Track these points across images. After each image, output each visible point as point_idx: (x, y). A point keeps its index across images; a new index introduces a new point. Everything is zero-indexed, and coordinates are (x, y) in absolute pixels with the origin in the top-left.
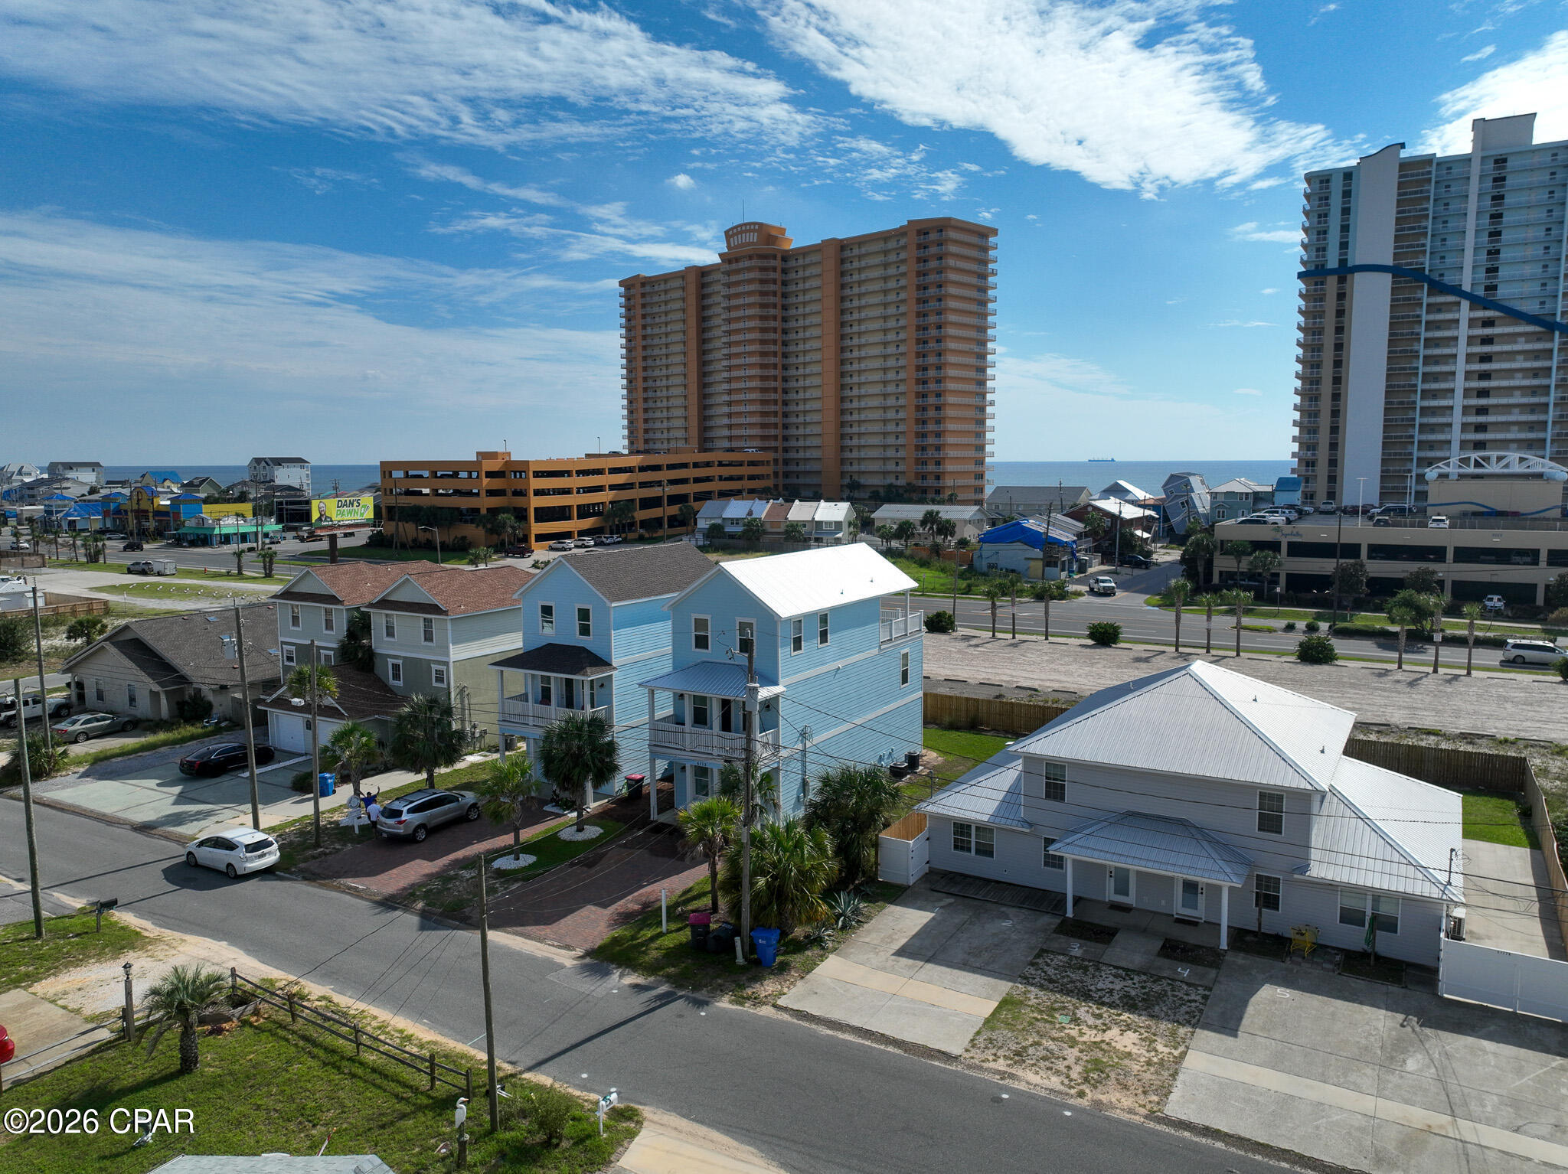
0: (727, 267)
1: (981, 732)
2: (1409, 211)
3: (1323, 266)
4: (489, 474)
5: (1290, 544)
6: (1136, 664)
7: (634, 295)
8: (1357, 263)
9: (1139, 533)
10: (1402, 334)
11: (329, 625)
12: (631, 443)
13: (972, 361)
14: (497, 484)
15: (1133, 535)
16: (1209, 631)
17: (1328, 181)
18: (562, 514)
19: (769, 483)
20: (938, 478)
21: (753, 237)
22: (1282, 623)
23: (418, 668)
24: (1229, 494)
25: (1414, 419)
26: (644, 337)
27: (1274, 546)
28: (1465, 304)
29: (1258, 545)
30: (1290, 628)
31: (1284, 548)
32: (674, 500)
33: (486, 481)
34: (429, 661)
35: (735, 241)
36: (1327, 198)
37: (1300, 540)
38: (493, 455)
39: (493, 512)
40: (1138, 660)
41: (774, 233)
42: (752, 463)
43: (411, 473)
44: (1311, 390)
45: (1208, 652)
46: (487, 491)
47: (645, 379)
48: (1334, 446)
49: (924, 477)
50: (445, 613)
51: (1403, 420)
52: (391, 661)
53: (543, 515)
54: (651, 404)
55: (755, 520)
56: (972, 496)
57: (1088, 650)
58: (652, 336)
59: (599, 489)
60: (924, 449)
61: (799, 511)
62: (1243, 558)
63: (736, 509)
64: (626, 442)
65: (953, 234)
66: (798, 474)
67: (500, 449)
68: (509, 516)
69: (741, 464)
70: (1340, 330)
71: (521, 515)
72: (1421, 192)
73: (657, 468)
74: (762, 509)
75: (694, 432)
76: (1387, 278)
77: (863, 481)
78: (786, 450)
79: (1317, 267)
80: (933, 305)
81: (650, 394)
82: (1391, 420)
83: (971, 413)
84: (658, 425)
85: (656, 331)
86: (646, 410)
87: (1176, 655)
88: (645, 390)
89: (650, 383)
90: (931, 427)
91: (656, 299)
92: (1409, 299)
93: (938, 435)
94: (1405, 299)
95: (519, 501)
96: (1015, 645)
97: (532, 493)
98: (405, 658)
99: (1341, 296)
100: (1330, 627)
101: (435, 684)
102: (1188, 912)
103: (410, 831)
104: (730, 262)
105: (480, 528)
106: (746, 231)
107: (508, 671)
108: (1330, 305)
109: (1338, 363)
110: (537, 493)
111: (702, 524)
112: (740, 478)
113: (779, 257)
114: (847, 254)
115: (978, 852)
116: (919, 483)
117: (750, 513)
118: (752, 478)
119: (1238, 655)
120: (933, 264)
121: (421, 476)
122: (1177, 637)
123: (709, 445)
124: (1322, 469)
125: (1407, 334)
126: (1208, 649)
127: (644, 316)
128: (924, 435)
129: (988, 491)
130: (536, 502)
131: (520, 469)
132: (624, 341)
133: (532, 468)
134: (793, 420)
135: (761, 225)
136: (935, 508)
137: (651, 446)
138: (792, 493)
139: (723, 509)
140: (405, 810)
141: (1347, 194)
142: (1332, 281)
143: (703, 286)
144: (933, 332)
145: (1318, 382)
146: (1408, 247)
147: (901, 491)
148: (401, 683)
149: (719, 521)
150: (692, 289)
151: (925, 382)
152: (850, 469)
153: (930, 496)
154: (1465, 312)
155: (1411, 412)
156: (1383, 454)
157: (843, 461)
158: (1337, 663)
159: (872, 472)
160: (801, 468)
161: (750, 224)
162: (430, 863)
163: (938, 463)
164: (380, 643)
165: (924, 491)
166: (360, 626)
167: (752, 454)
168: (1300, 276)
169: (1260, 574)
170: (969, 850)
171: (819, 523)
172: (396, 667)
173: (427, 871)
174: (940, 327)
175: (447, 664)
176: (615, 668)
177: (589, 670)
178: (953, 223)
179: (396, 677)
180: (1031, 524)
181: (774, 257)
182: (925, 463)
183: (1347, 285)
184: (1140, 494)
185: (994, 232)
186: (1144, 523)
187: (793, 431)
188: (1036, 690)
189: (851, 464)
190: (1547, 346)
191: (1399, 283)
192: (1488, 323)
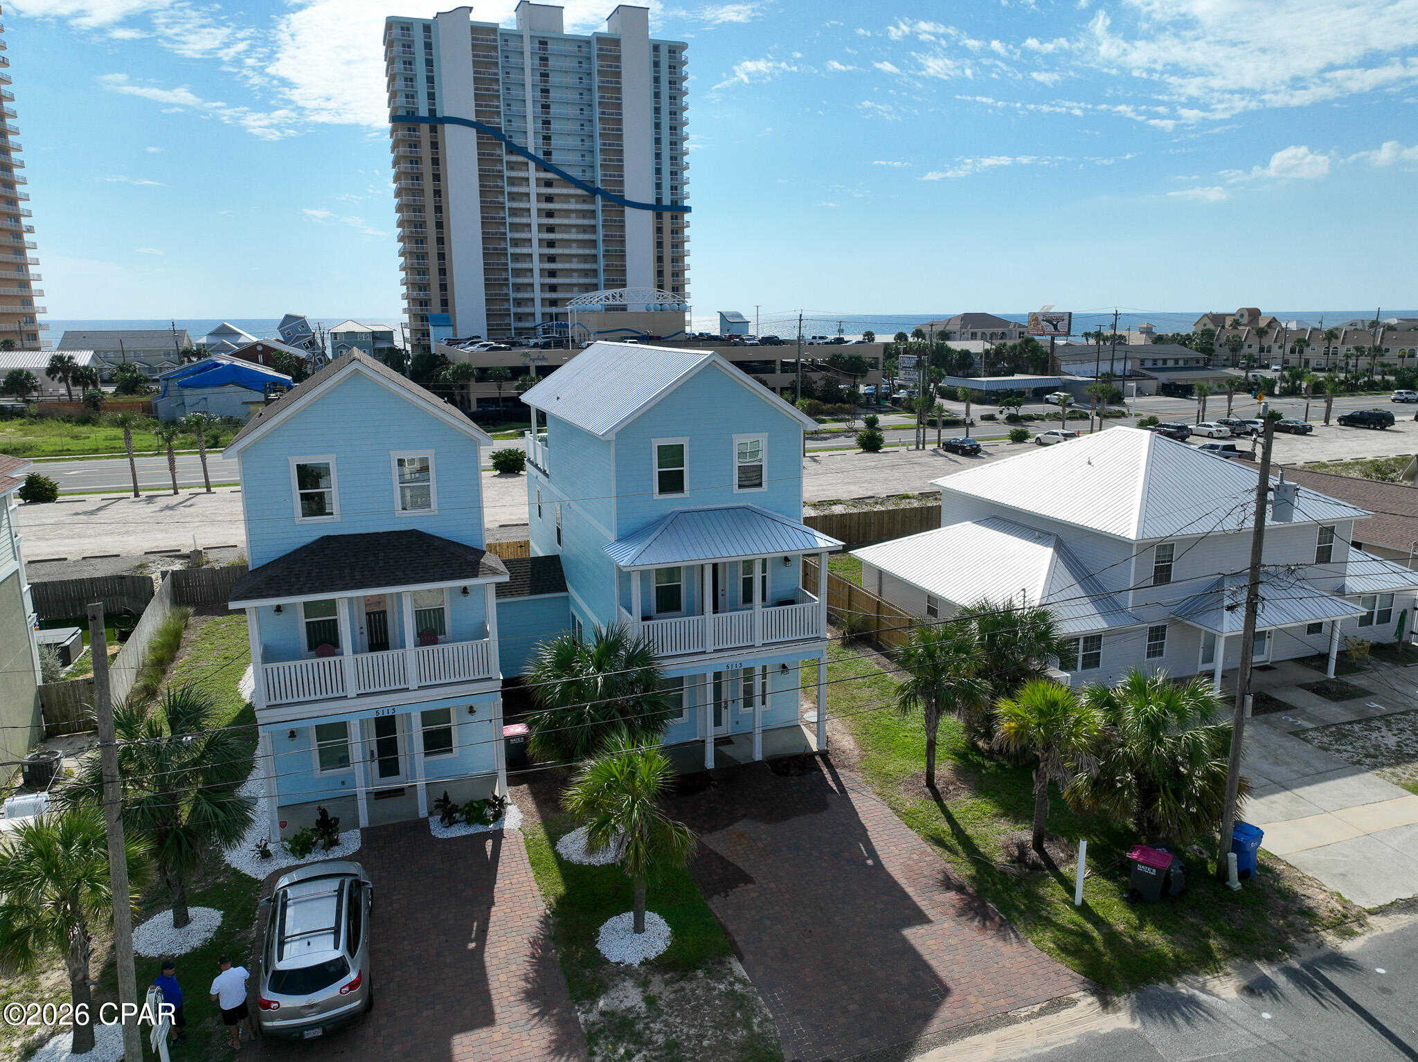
2: (483, 73)
3: (413, 112)
8: (447, 114)
10: (490, 186)
17: (409, 29)
24: (350, 333)
25: (507, 264)
28: (532, 165)
36: (410, 47)
44: (414, 235)
48: (443, 287)
51: (498, 264)
70: (436, 177)
72: (491, 57)
76: (473, 133)
79: (408, 112)
82: (489, 264)
92: (492, 155)
94: (488, 155)
99: (434, 145)
102: (1259, 659)
108: (425, 152)
109: (438, 209)
115: (1084, 666)
125: (493, 187)
140: (341, 952)
141: (428, 46)
142: (425, 128)
145: (422, 225)
146: (486, 106)
155: (504, 258)
156: (486, 294)
183: (439, 135)
190: (591, 207)
191: (483, 138)
192: (549, 184)
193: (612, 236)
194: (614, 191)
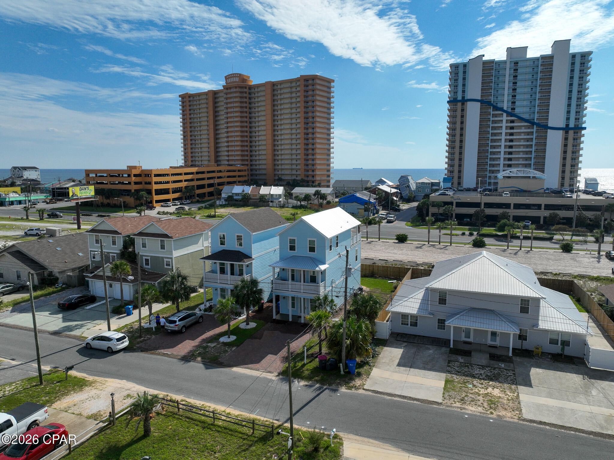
0: (225, 91)
1: (376, 278)
2: (486, 80)
3: (456, 99)
4: (135, 175)
5: (456, 203)
6: (417, 249)
7: (186, 101)
8: (469, 98)
9: (395, 198)
10: (484, 125)
11: (114, 243)
12: (185, 162)
13: (325, 131)
14: (138, 179)
15: (393, 199)
16: (440, 236)
17: (458, 67)
18: (166, 191)
19: (246, 179)
20: (313, 177)
21: (237, 79)
22: (460, 232)
23: (158, 261)
24: (423, 183)
25: (488, 156)
26: (190, 119)
27: (451, 203)
28: (505, 115)
29: (446, 203)
30: (463, 234)
31: (454, 204)
32: (210, 185)
33: (133, 178)
34: (163, 258)
35: (229, 81)
36: (457, 74)
37: (460, 201)
38: (135, 167)
39: (137, 191)
40: (417, 248)
41: (245, 78)
42: (239, 171)
43: (98, 175)
44: (452, 144)
45: (440, 244)
46: (134, 182)
47: (191, 136)
48: (460, 166)
49: (308, 176)
50: (171, 237)
51: (484, 156)
52: (144, 258)
53: (158, 192)
54: (193, 146)
55: (246, 194)
56: (326, 184)
57: (397, 244)
58: (194, 118)
59: (180, 181)
60: (307, 165)
61: (264, 190)
62: (441, 208)
63: (237, 189)
64: (183, 161)
65: (318, 82)
66: (256, 175)
67: (137, 165)
68: (144, 193)
69: (234, 171)
70: (462, 123)
71: (149, 192)
72: (490, 73)
73: (203, 173)
74: (249, 190)
75: (213, 157)
76: (479, 104)
77: (283, 178)
78: (251, 165)
79: (454, 99)
80: (310, 109)
81: (193, 142)
82: (480, 156)
83: (326, 151)
84: (197, 154)
85: (195, 116)
86: (192, 148)
87: (429, 245)
88: (191, 140)
89: (193, 137)
90: (310, 157)
91: (195, 103)
92: (486, 112)
93: (313, 160)
94: (485, 112)
95: (148, 187)
96: (369, 243)
97: (153, 183)
98: (151, 257)
99: (463, 110)
100: (477, 234)
101: (165, 267)
102: (493, 343)
103: (180, 328)
104: (227, 89)
105: (132, 198)
106: (234, 77)
107: (207, 261)
108: (459, 113)
109: (461, 135)
110: (156, 183)
111: (223, 195)
112: (234, 177)
113: (248, 88)
114: (275, 87)
115: (411, 325)
116: (306, 179)
117: (243, 191)
118: (239, 176)
119: (451, 245)
120: (310, 93)
121: (103, 176)
122: (429, 239)
123: (219, 163)
124: (456, 174)
125: (485, 125)
126: (429, 242)
127: (190, 110)
128: (307, 160)
129: (332, 182)
130: (155, 187)
131: (147, 174)
132: (181, 120)
133: (153, 173)
134: (254, 153)
135: (240, 74)
136: (319, 189)
137: (194, 163)
138: (258, 182)
139: (232, 189)
140: (177, 320)
141: (465, 72)
142: (459, 104)
143: (215, 98)
144: (311, 120)
145: (454, 142)
146: (486, 93)
147: (299, 182)
148: (149, 267)
149: (231, 194)
150: (211, 99)
151: (307, 139)
152: (278, 173)
153: (310, 184)
154: (505, 117)
155: (487, 153)
156: (477, 169)
157: (275, 170)
158: (487, 247)
159: (287, 174)
160: (258, 172)
161: (236, 74)
162: (193, 341)
163: (313, 171)
164: (139, 249)
165: (308, 182)
166: (129, 242)
167: (239, 167)
168: (448, 102)
169: (447, 214)
170: (408, 324)
171: (272, 195)
172: (147, 260)
173: (193, 345)
174: (313, 118)
175: (172, 258)
176: (253, 259)
177: (245, 260)
178: (318, 77)
179: (147, 264)
180: (358, 195)
181: (246, 88)
182: (308, 171)
183: (465, 106)
184: (391, 184)
185: (333, 81)
186: (395, 194)
187: (254, 158)
188: (387, 260)
189: (278, 171)
190: (532, 130)
191: (483, 106)
192: (512, 122)
193: (539, 143)
194: (543, 123)
